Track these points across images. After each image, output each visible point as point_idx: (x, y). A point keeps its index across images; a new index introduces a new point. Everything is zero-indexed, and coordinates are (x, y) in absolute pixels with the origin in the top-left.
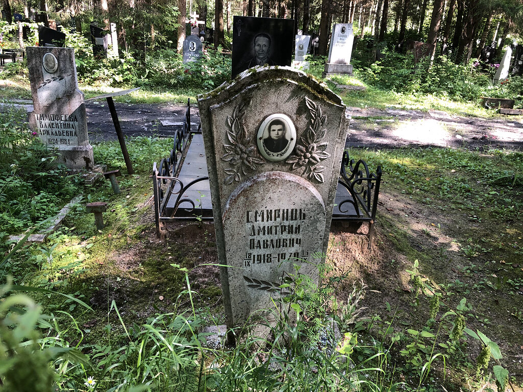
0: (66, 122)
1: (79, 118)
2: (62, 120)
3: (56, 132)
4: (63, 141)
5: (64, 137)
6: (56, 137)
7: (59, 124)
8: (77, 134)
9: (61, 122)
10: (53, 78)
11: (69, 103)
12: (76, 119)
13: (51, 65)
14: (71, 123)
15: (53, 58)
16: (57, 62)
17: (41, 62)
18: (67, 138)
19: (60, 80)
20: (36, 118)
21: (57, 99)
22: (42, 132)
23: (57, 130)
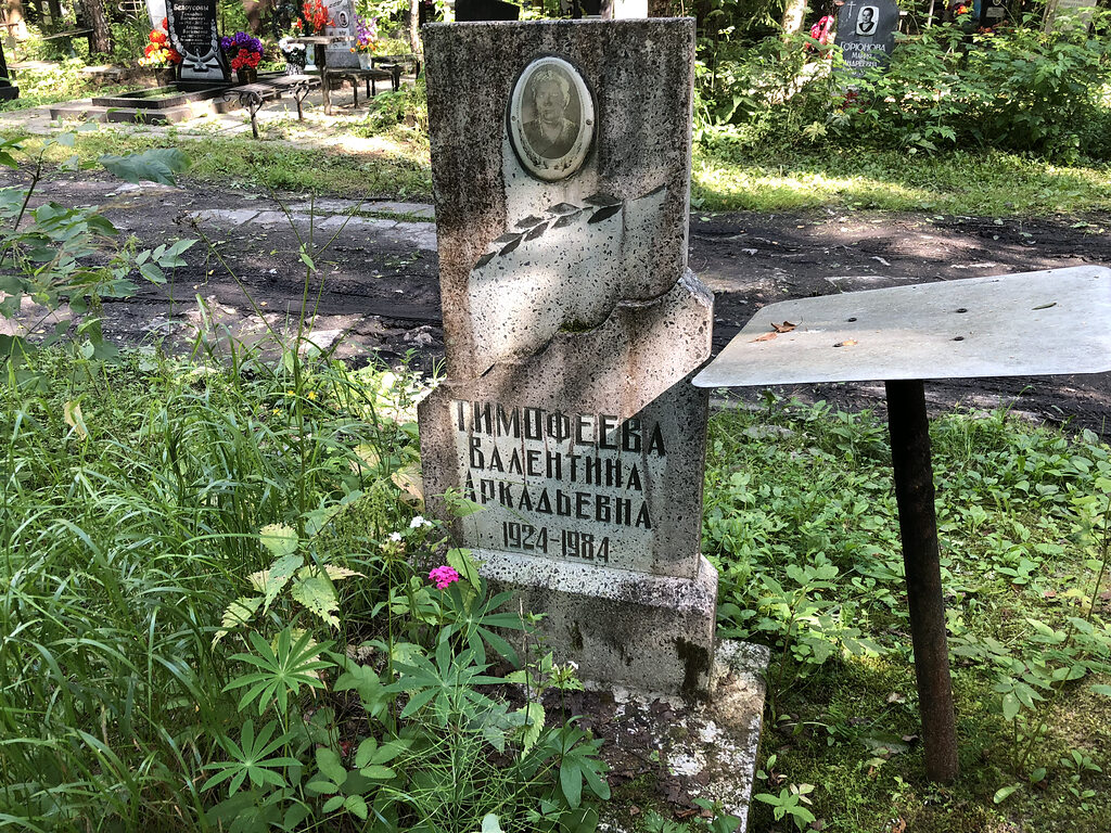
0: (604, 454)
1: (675, 438)
2: (580, 442)
3: (545, 496)
4: (576, 546)
5: (585, 527)
6: (540, 521)
7: (566, 462)
8: (655, 516)
9: (578, 450)
10: (559, 208)
11: (634, 353)
12: (657, 442)
13: (552, 134)
14: (630, 459)
15: (573, 90)
16: (588, 112)
17: (502, 115)
18: (599, 530)
19: (594, 220)
20: (455, 419)
21: (565, 326)
22: (477, 489)
23: (552, 487)
